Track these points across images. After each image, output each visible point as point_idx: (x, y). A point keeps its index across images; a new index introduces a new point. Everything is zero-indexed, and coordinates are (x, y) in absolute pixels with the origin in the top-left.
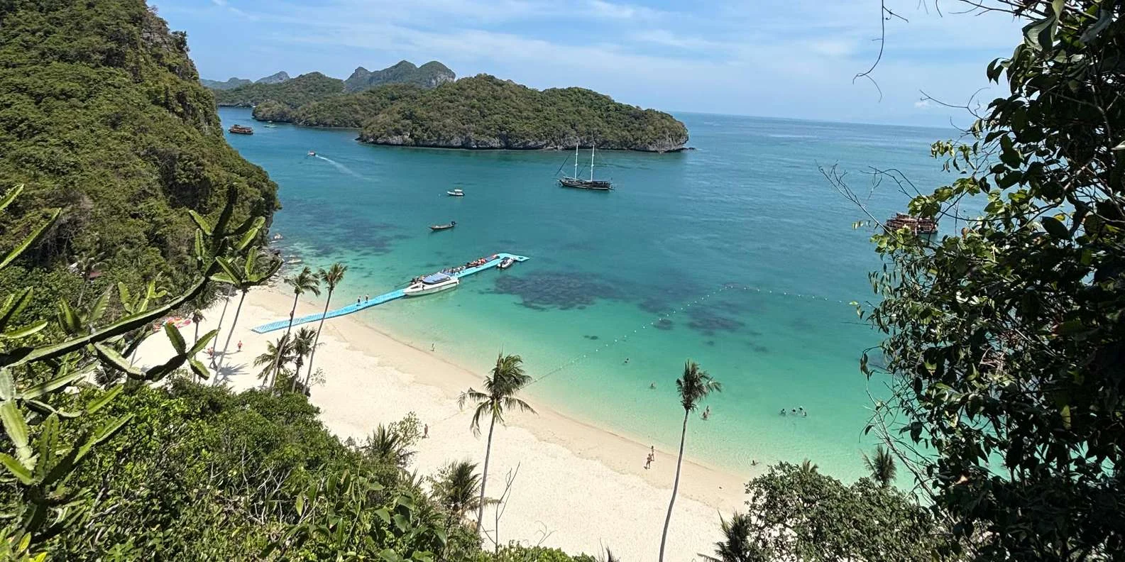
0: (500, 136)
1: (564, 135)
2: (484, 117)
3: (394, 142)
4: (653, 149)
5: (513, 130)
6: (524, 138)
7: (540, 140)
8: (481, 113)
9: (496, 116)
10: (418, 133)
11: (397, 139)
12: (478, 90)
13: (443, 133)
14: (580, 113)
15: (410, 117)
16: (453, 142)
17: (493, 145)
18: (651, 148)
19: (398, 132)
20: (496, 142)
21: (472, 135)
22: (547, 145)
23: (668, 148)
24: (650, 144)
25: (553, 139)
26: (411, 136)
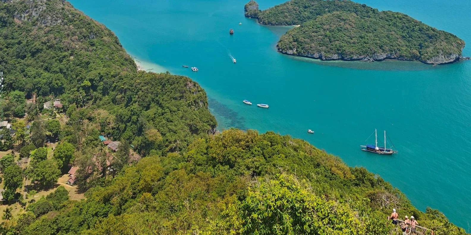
0: (338, 54)
1: (374, 53)
2: (331, 42)
3: (289, 53)
4: (430, 63)
5: (344, 50)
6: (350, 55)
7: (360, 55)
8: (330, 40)
9: (337, 42)
10: (299, 50)
11: (290, 52)
12: (332, 25)
13: (310, 51)
14: (389, 37)
15: (296, 41)
16: (315, 56)
17: (334, 58)
18: (429, 62)
19: (291, 49)
20: (336, 56)
21: (323, 53)
22: (365, 58)
23: (441, 62)
24: (428, 59)
25: (368, 55)
26: (297, 51)
